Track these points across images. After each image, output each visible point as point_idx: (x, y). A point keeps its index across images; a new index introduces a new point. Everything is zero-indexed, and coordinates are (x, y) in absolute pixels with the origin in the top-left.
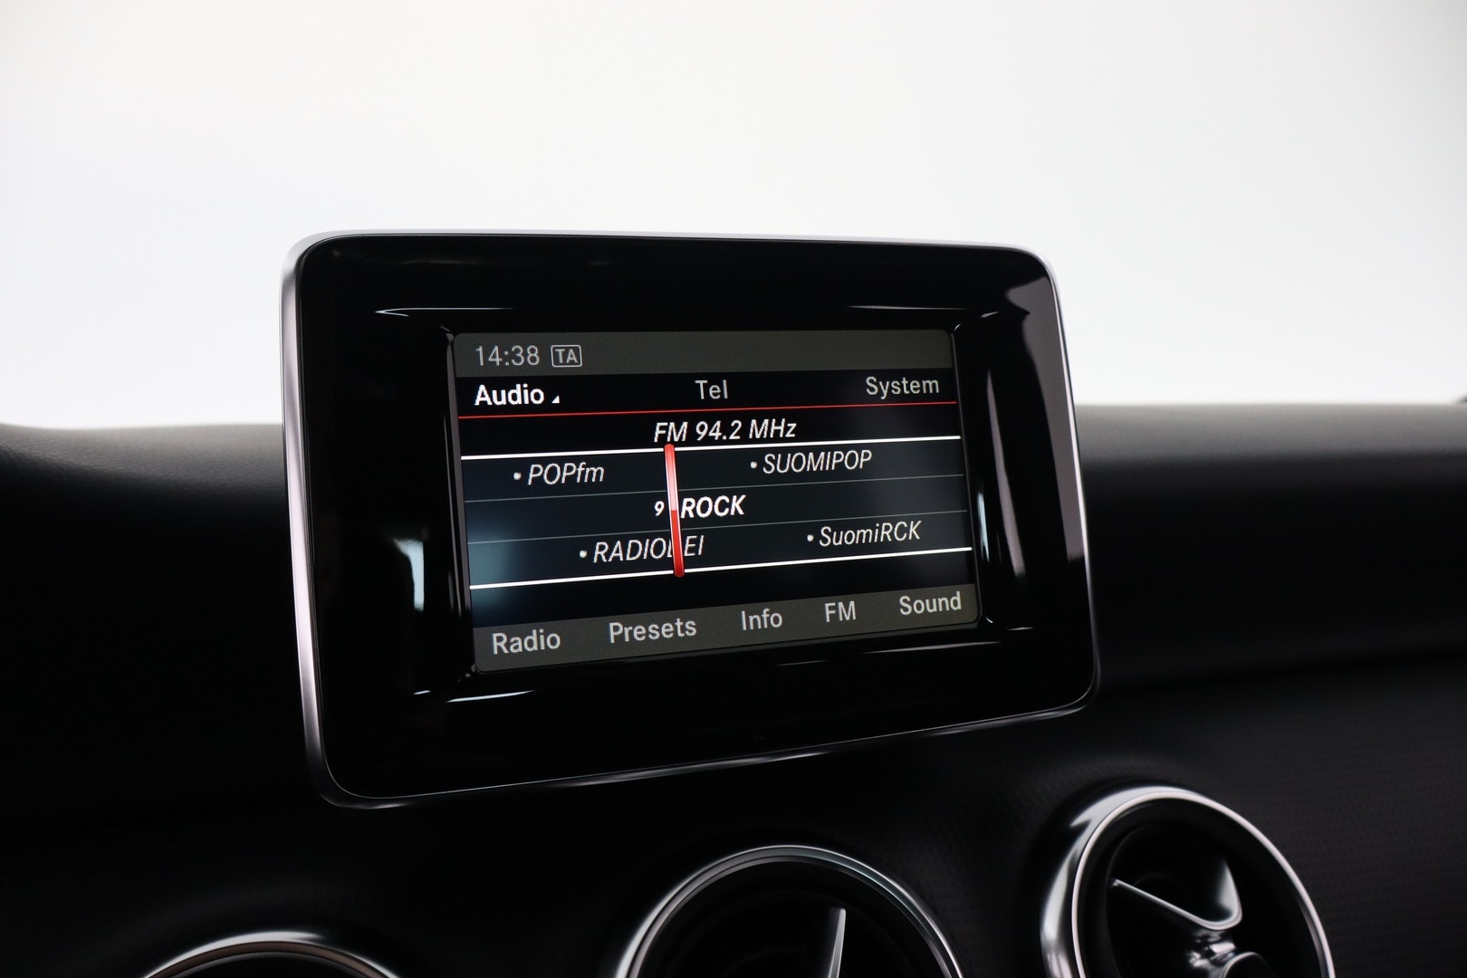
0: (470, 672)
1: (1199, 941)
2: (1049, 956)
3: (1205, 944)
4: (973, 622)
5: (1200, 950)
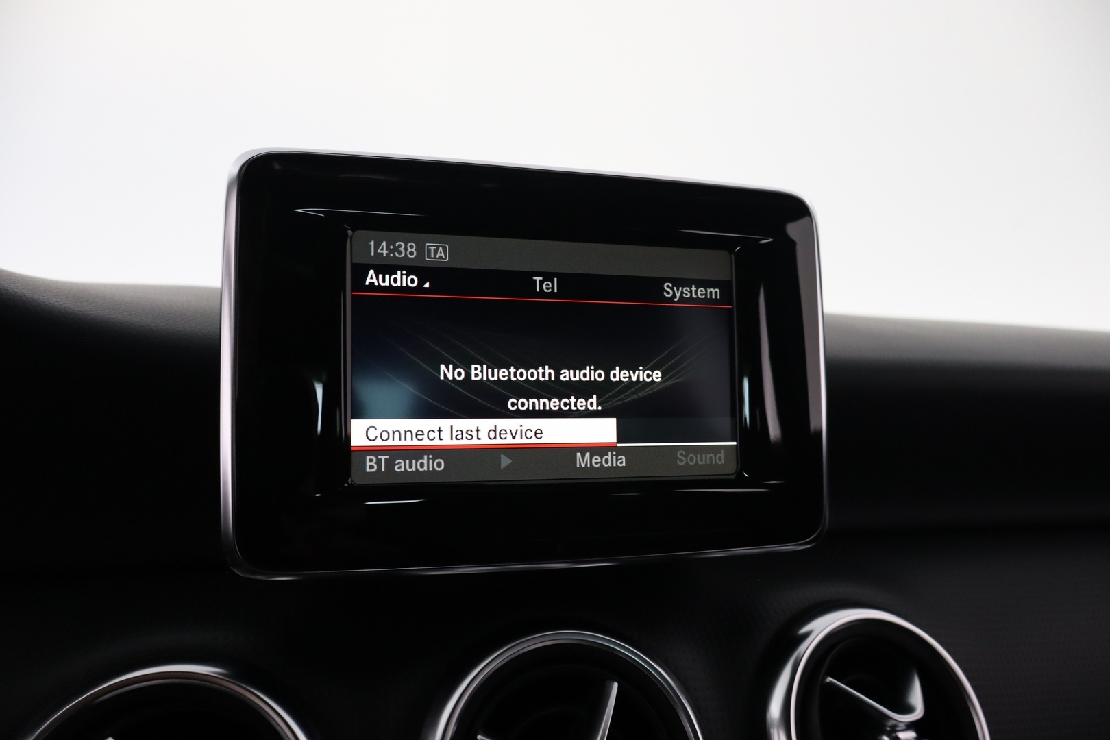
0: (348, 483)
1: (888, 729)
2: (772, 731)
3: (893, 732)
4: (733, 474)
5: (889, 736)
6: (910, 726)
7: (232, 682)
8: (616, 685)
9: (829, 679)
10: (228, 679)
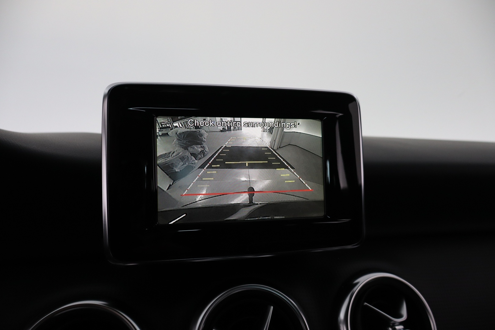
0: (157, 224)
1: (391, 325)
2: (340, 325)
3: (393, 326)
4: (322, 216)
5: (391, 327)
6: (401, 323)
7: (110, 308)
8: (272, 307)
9: (366, 304)
10: (109, 307)
